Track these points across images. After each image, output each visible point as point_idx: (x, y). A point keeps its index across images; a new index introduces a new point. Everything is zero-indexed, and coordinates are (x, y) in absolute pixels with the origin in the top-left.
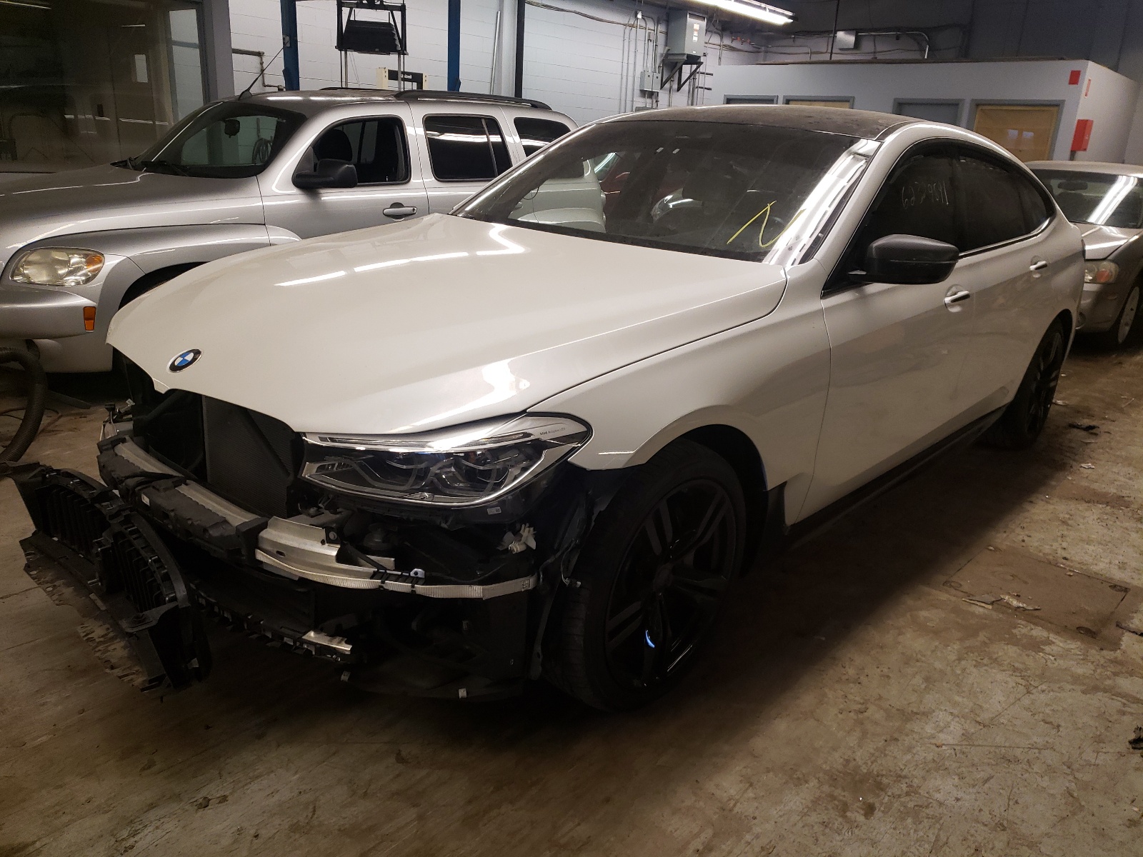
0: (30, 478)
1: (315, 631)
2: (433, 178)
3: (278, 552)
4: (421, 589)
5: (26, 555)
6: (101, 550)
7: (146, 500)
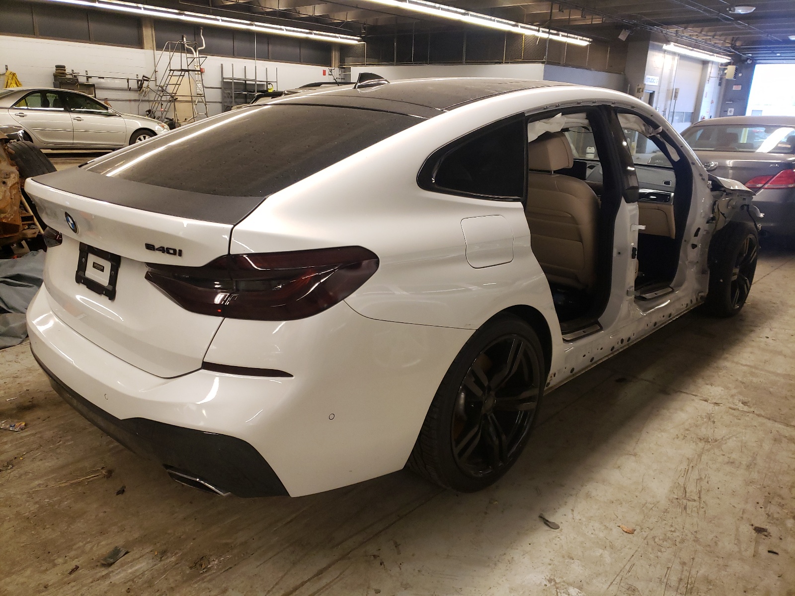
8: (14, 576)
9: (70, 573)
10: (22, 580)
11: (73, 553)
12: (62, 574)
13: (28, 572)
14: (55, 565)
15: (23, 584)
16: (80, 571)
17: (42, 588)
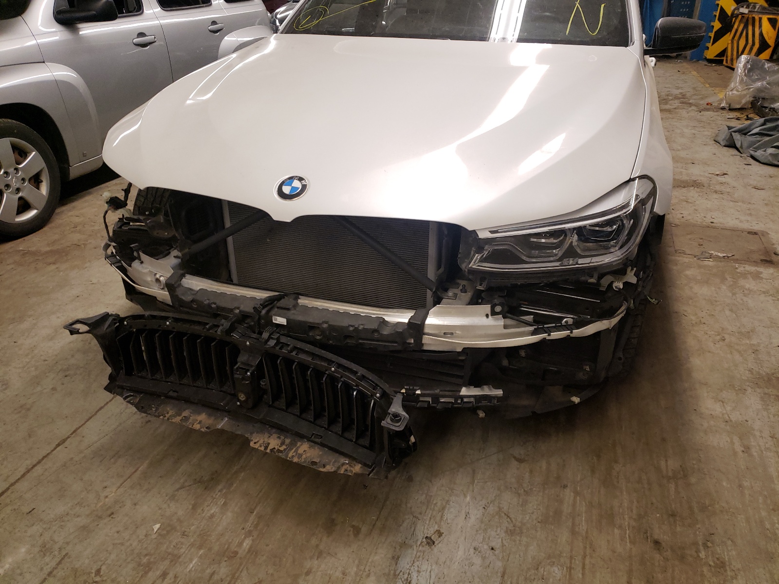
0: (107, 329)
1: (465, 386)
2: (160, 9)
3: (445, 333)
4: (577, 333)
5: (125, 399)
6: (251, 373)
7: (281, 320)
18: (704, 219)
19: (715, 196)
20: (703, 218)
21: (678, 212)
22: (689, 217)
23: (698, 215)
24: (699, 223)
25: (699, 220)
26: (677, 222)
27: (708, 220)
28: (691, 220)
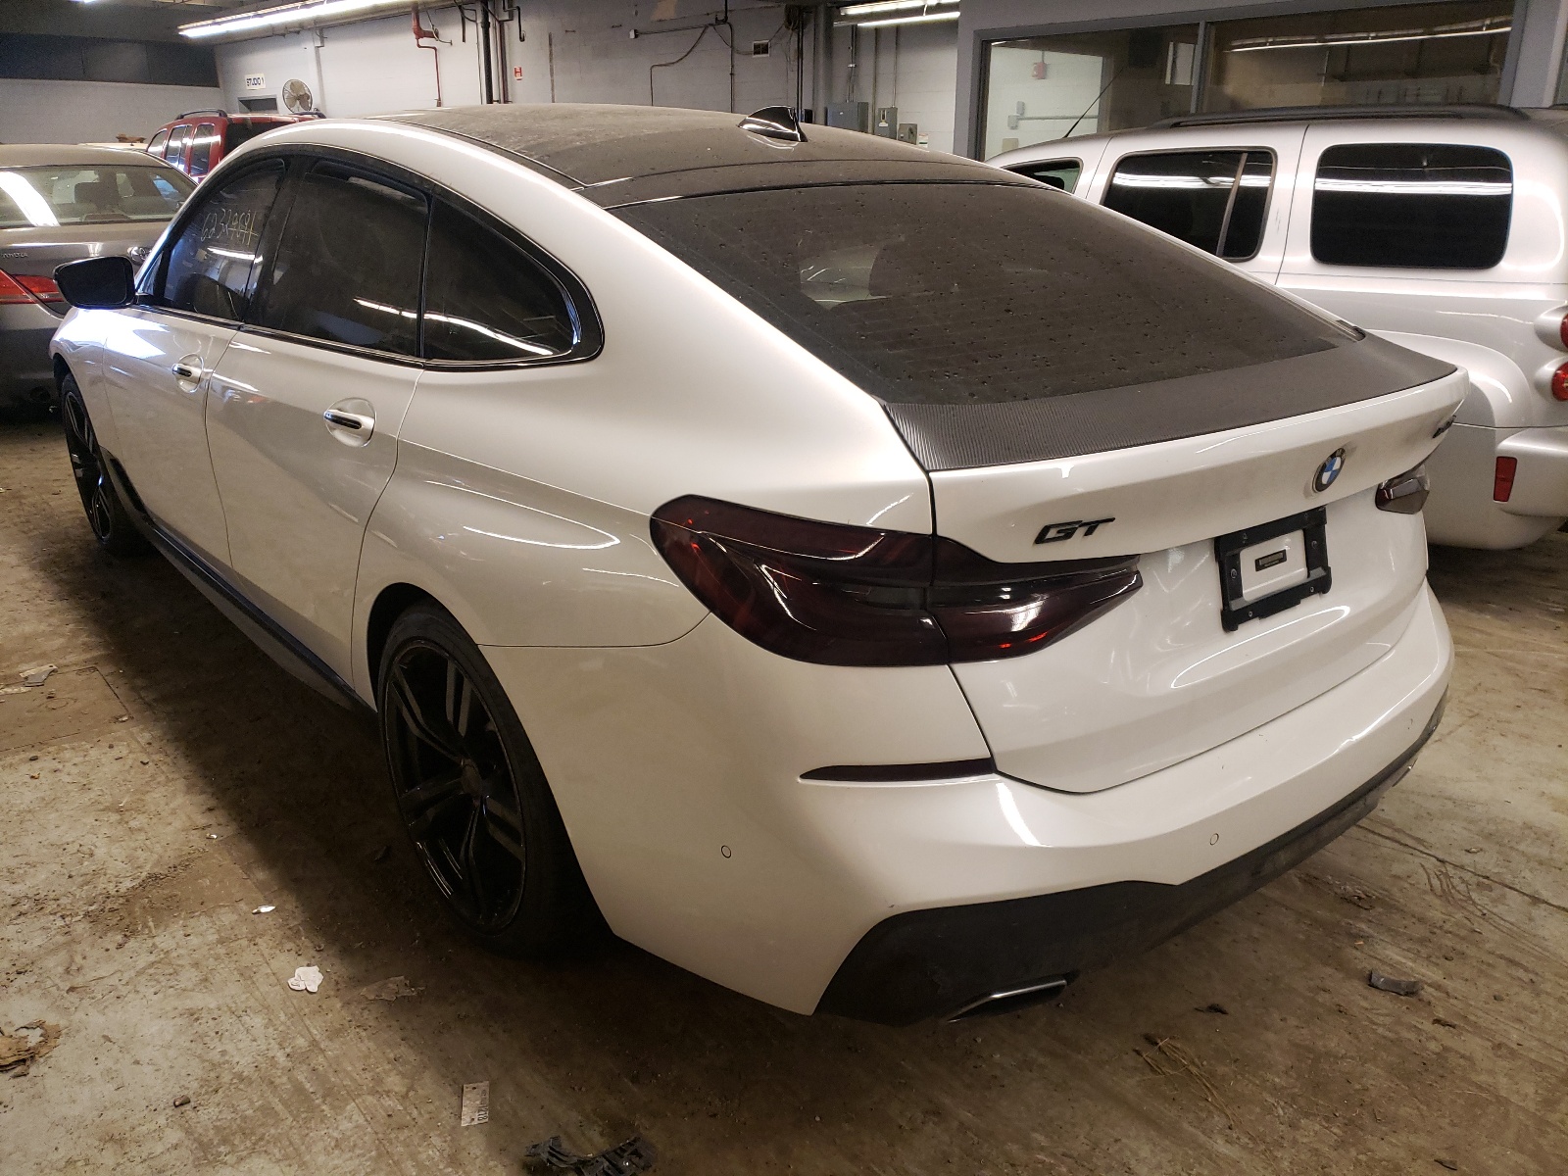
8: (1503, 1093)
9: (1454, 1027)
10: (1503, 1081)
11: (1406, 1034)
12: (1460, 1034)
13: (1483, 1078)
14: (1446, 1049)
15: (1511, 1078)
16: (1441, 1016)
17: (1504, 1051)
18: (56, 765)
19: (38, 881)
20: (60, 766)
21: (130, 762)
22: (94, 753)
23: (75, 770)
24: (67, 746)
25: (67, 754)
26: (120, 730)
27: (46, 764)
28: (88, 746)
